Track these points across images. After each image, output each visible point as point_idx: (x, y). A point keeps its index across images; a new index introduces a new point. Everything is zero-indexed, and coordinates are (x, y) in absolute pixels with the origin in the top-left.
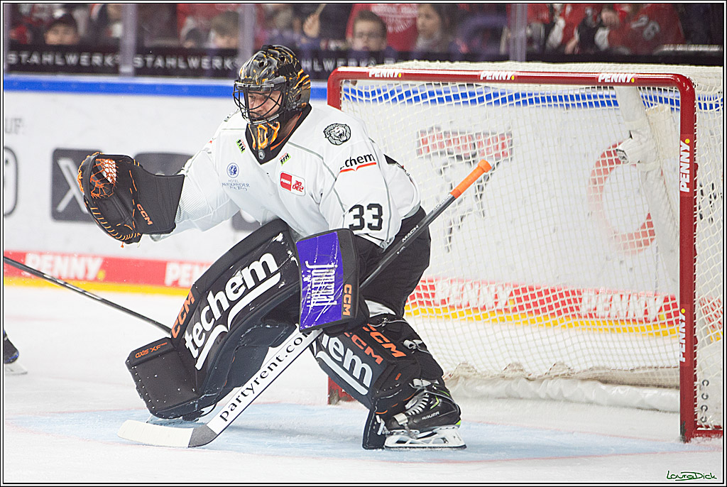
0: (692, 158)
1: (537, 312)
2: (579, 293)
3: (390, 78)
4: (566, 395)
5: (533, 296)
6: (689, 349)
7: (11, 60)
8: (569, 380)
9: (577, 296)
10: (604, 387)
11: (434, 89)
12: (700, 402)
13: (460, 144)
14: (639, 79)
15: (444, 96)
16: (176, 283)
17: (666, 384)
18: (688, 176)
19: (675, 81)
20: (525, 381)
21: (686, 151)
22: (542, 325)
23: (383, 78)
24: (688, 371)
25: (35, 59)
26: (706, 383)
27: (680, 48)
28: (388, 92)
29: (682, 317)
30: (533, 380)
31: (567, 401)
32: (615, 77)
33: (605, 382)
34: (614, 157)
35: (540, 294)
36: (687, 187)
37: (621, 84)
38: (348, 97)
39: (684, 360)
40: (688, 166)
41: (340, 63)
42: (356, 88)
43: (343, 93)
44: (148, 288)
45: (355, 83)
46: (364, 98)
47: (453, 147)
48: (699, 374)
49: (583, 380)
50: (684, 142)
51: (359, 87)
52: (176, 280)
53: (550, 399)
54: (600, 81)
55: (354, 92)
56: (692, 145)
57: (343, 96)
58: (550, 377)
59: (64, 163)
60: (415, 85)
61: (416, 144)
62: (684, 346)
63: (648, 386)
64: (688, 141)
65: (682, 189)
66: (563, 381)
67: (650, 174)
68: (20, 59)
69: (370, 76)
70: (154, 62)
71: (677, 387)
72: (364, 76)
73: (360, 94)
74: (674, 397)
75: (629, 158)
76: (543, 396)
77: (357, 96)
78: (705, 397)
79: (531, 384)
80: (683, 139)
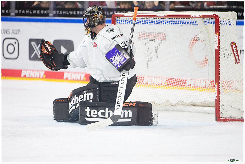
0: (219, 39)
1: (175, 85)
2: (185, 81)
3: (130, 16)
4: (182, 110)
5: (174, 81)
6: (218, 95)
7: (16, 12)
8: (183, 105)
9: (185, 82)
10: (193, 107)
11: (143, 20)
12: (221, 110)
13: (150, 36)
14: (203, 16)
15: (148, 22)
16: (67, 79)
17: (211, 106)
18: (217, 44)
19: (214, 16)
20: (171, 106)
21: (217, 37)
22: (172, 88)
23: (128, 16)
24: (218, 102)
25: (23, 12)
26: (223, 105)
27: (215, 7)
28: (130, 20)
29: (216, 86)
30: (173, 105)
31: (183, 111)
32: (196, 15)
33: (194, 106)
34: (196, 39)
35: (176, 80)
36: (217, 47)
37: (198, 17)
38: (118, 22)
39: (216, 98)
40: (217, 41)
41: (115, 12)
42: (120, 19)
43: (116, 21)
44: (58, 80)
45: (120, 18)
46: (123, 22)
47: (148, 37)
48: (221, 102)
49: (187, 105)
50: (216, 34)
51: (121, 19)
52: (67, 77)
53: (178, 111)
54: (192, 16)
55: (119, 21)
56: (219, 35)
57: (116, 22)
58: (178, 104)
59: (33, 43)
60: (138, 18)
61: (137, 36)
62: (216, 94)
63: (206, 106)
64: (217, 34)
65: (216, 48)
66: (182, 106)
67: (207, 44)
68: (19, 12)
69: (124, 16)
70: (59, 12)
71: (215, 107)
72: (122, 16)
73: (122, 21)
74: (214, 109)
75: (200, 39)
76: (176, 110)
77: (120, 22)
78: (223, 109)
79: (172, 107)
80: (216, 33)
